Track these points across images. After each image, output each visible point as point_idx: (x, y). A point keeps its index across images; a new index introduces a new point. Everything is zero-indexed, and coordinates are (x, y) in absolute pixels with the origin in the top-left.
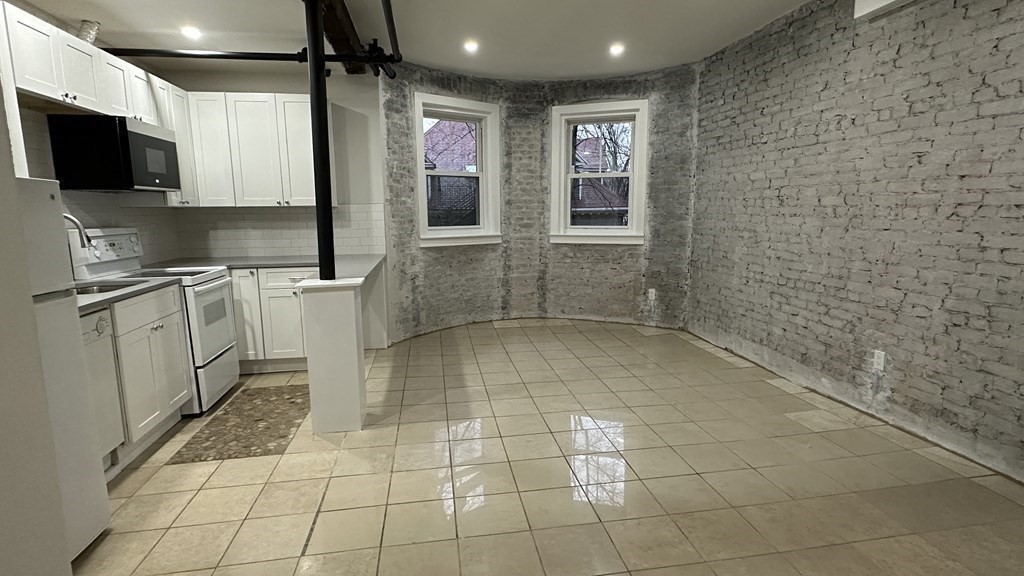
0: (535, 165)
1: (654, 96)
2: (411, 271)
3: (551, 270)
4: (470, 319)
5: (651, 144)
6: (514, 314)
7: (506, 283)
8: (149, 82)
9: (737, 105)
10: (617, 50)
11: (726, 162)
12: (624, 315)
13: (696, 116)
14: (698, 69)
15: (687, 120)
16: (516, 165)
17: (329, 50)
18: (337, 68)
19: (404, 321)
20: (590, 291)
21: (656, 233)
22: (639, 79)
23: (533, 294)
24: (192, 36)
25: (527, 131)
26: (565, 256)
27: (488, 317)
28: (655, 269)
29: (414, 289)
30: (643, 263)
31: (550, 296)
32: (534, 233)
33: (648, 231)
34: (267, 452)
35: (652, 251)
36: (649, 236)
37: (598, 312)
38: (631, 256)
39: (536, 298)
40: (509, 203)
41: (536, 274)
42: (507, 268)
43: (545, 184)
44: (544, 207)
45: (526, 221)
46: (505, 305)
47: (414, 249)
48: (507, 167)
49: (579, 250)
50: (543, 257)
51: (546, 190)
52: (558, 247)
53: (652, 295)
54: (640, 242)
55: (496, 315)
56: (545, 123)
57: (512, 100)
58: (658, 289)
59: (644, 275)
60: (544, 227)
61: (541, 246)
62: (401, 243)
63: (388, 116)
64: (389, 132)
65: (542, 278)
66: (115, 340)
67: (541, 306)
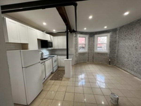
0: (92, 43)
1: (111, 33)
3: (94, 56)
5: (110, 39)
7: (88, 57)
8: (50, 36)
9: (126, 33)
10: (106, 27)
11: (124, 42)
13: (118, 35)
14: (118, 29)
15: (116, 36)
16: (90, 43)
17: (69, 31)
18: (69, 33)
19: (76, 62)
20: (100, 59)
21: (110, 52)
24: (54, 31)
25: (92, 38)
26: (96, 54)
29: (77, 58)
30: (108, 56)
31: (94, 59)
34: (60, 80)
35: (110, 54)
37: (101, 62)
38: (106, 55)
40: (89, 47)
42: (88, 55)
44: (94, 48)
45: (91, 50)
46: (88, 60)
47: (77, 53)
48: (89, 43)
49: (99, 53)
50: (93, 54)
51: (94, 46)
52: (95, 53)
53: (110, 60)
54: (108, 53)
55: (87, 61)
56: (94, 37)
57: (90, 35)
58: (111, 59)
59: (109, 57)
60: (94, 50)
61: (93, 53)
62: (76, 53)
63: (75, 38)
64: (75, 40)
65: (93, 57)
66: (45, 65)
67: (93, 60)
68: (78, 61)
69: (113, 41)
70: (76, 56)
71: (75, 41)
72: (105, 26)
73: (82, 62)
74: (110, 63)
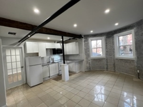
0: (112, 45)
1: (135, 28)
2: (89, 62)
3: (116, 64)
4: (100, 70)
5: (135, 38)
6: (109, 70)
7: (107, 65)
12: (132, 75)
16: (108, 45)
19: (88, 69)
20: (124, 68)
21: (138, 58)
22: (132, 25)
23: (112, 67)
25: (111, 39)
26: (119, 61)
27: (104, 70)
28: (139, 65)
29: (89, 64)
30: (136, 64)
31: (116, 68)
32: (112, 56)
33: (136, 57)
35: (137, 61)
36: (136, 58)
37: (127, 73)
38: (133, 62)
39: (113, 68)
40: (107, 52)
41: (113, 64)
42: (107, 62)
43: (114, 48)
44: (114, 52)
45: (110, 54)
46: (107, 68)
47: (89, 59)
48: (106, 46)
49: (122, 60)
50: (114, 61)
51: (114, 49)
52: (117, 59)
53: (138, 71)
54: (134, 59)
55: (105, 70)
56: (113, 38)
57: (107, 35)
58: (140, 70)
59: (136, 67)
60: (114, 55)
61: (114, 59)
62: (87, 58)
63: (84, 42)
64: (85, 44)
65: (114, 64)
66: (49, 67)
67: (114, 69)
68: (91, 68)
69: (139, 41)
70: (87, 62)
71: (85, 46)
72: (116, 22)
73: (98, 69)
74: (140, 77)
